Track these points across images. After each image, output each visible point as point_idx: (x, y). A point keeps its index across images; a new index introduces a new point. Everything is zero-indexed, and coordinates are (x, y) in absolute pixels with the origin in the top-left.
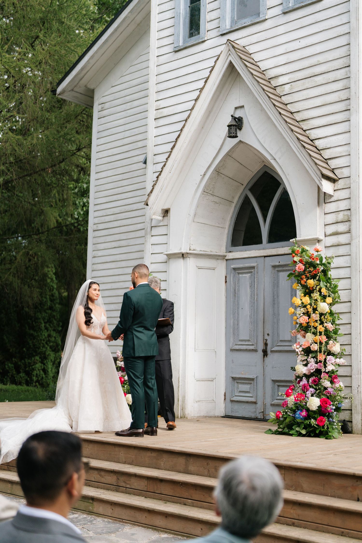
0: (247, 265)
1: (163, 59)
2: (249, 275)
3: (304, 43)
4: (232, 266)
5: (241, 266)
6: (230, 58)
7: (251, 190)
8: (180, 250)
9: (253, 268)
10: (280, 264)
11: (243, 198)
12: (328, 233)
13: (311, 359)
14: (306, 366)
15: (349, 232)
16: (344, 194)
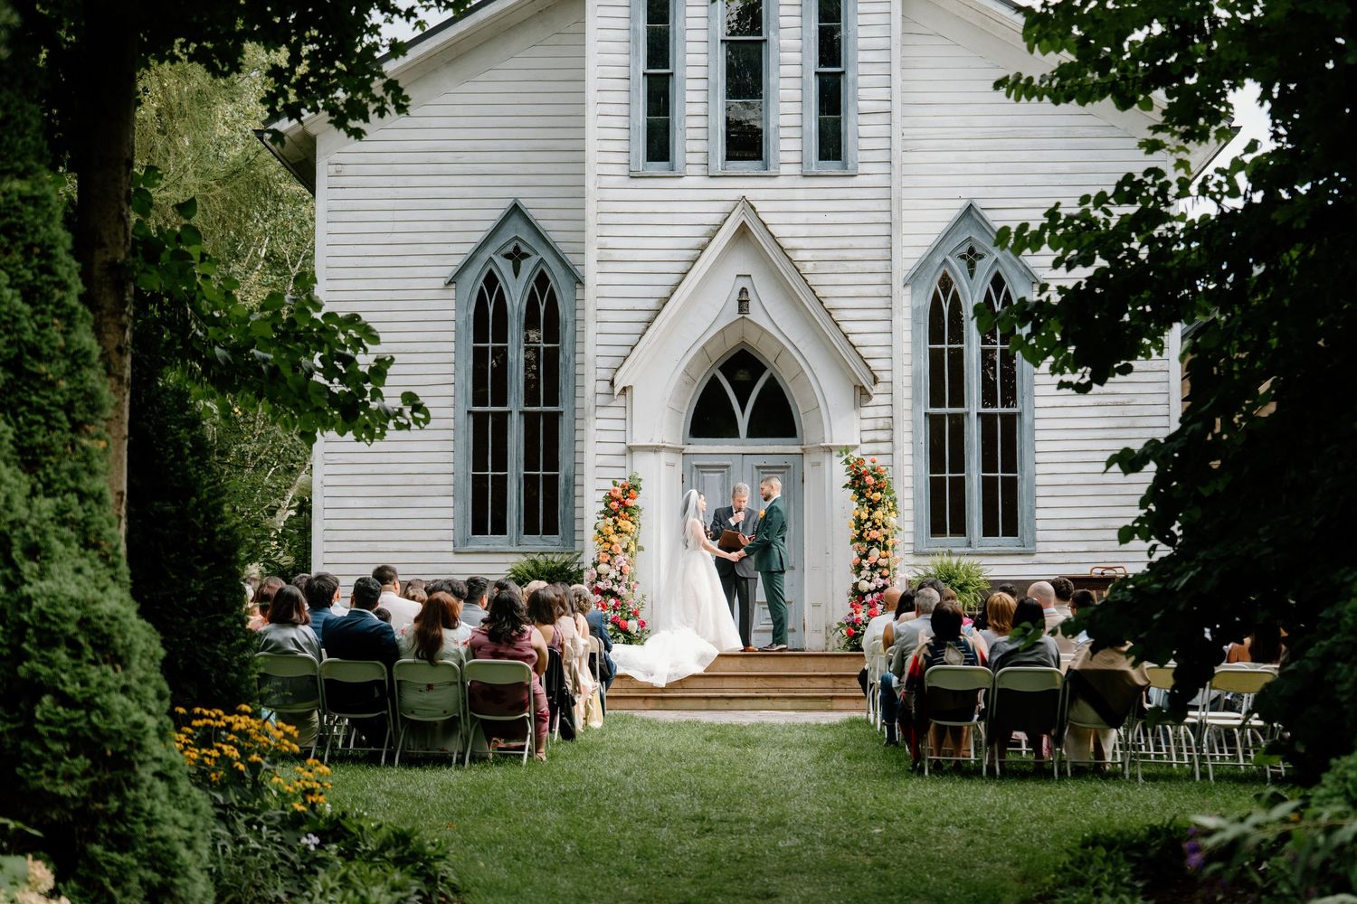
0: (716, 463)
1: (606, 181)
2: (719, 475)
3: (831, 218)
4: (694, 463)
5: (708, 463)
6: (743, 218)
7: (723, 369)
8: (651, 441)
9: (727, 466)
10: (766, 465)
11: (709, 377)
12: (865, 439)
13: (876, 575)
14: (870, 581)
15: (891, 441)
16: (884, 399)
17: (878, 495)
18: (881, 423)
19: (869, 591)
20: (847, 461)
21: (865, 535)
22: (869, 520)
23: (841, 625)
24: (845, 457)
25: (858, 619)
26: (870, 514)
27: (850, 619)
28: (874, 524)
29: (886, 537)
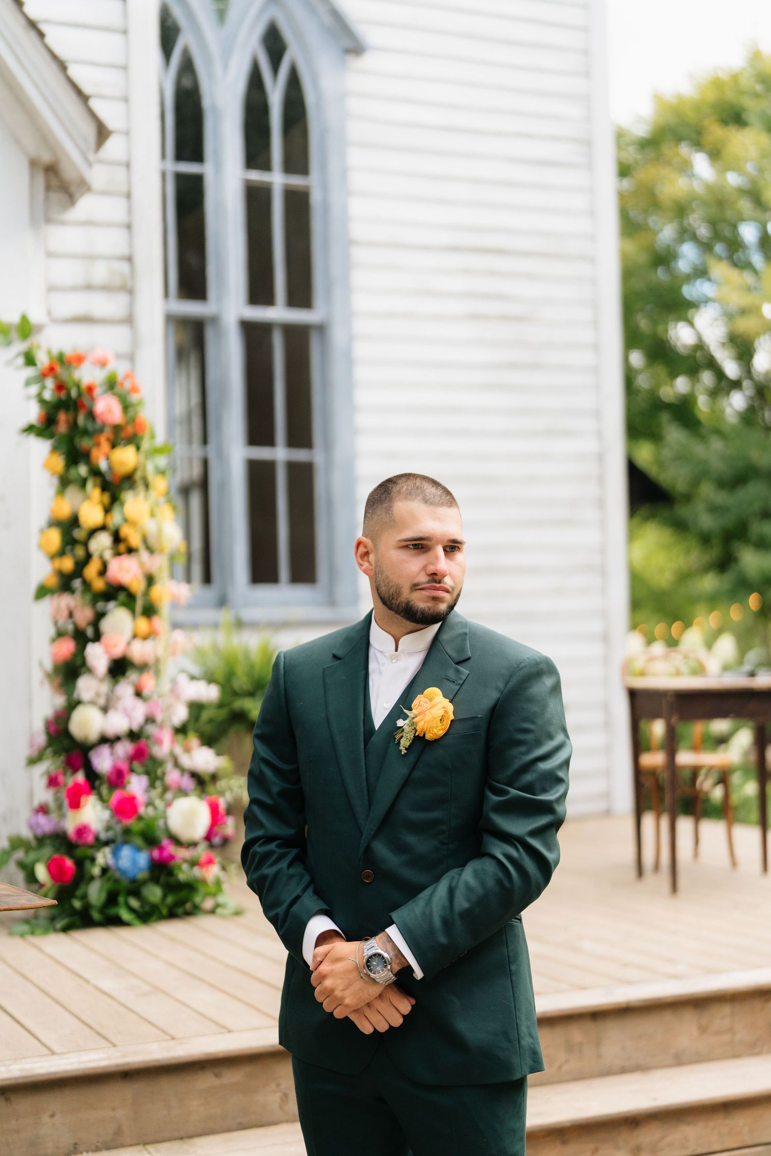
12: (60, 312)
13: (125, 689)
14: (105, 709)
15: (129, 320)
16: (113, 209)
17: (126, 458)
18: (100, 273)
19: (105, 740)
20: (30, 360)
21: (91, 571)
22: (103, 528)
23: (17, 843)
24: (20, 347)
25: (82, 831)
26: (107, 510)
27: (46, 824)
28: (117, 538)
29: (150, 580)
